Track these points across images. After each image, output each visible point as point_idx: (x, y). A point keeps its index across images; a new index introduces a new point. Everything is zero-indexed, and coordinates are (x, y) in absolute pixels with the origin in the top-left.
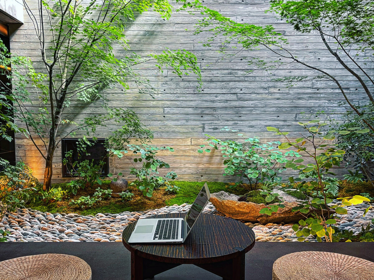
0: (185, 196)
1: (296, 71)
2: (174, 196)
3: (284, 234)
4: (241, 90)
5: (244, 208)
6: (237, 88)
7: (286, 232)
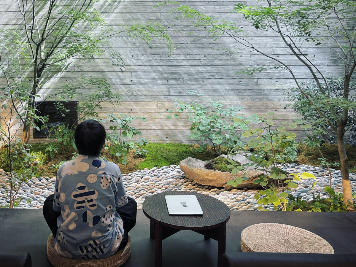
0: (153, 160)
1: (257, 38)
2: (143, 160)
3: (247, 200)
4: (205, 56)
5: (211, 176)
6: (201, 54)
7: (249, 198)
